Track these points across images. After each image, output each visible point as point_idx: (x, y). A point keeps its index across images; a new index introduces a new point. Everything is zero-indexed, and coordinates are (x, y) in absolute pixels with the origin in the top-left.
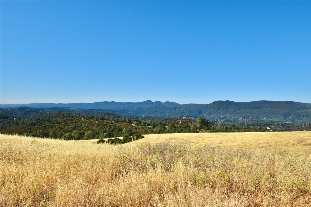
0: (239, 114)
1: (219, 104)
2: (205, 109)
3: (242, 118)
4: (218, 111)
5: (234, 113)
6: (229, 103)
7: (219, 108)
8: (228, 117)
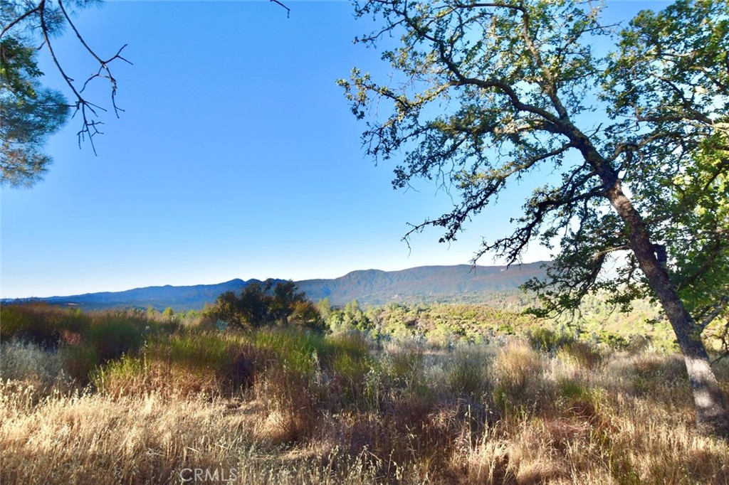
0: (391, 289)
1: (358, 277)
2: (335, 285)
3: (396, 296)
4: (356, 287)
5: (384, 288)
6: (373, 272)
7: (359, 283)
8: (374, 296)
